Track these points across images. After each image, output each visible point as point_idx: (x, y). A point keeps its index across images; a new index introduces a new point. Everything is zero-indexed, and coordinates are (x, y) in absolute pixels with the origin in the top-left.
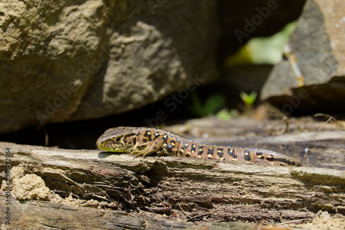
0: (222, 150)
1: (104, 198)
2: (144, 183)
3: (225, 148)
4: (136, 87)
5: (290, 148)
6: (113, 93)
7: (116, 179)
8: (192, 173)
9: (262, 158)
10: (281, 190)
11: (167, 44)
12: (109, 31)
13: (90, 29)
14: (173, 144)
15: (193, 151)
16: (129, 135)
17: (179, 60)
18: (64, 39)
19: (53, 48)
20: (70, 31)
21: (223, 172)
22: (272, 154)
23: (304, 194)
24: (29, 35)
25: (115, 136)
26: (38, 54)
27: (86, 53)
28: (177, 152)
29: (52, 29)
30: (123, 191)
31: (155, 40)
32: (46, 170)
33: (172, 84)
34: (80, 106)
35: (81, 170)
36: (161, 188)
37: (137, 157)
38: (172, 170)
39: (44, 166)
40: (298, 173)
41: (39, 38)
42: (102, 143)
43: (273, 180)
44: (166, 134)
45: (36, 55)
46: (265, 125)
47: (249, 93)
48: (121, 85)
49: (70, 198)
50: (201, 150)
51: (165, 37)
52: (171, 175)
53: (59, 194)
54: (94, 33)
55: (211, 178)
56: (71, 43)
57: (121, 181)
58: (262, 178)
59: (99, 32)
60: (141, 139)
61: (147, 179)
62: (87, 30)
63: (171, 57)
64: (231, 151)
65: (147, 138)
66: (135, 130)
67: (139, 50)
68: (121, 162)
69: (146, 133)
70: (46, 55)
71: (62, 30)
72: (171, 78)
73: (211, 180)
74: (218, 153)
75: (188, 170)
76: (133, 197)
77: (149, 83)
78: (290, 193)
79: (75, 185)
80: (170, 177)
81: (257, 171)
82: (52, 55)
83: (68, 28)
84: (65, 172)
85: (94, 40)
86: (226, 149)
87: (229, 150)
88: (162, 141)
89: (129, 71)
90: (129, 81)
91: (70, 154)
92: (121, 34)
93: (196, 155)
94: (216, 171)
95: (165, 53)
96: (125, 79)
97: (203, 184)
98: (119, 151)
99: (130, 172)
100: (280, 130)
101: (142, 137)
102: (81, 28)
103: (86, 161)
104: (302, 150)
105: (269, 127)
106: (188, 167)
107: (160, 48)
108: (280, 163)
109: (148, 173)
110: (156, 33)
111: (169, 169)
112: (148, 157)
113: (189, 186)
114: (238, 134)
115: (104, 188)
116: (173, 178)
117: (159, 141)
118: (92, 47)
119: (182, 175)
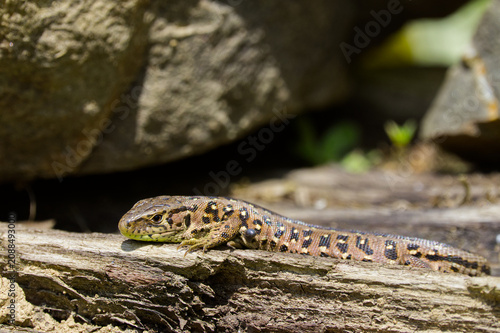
0: (345, 238)
1: (132, 323)
2: (204, 297)
3: (350, 235)
4: (198, 116)
5: (471, 234)
6: (154, 126)
7: (154, 291)
8: (290, 281)
9: (418, 255)
10: (450, 317)
11: (255, 38)
12: (149, 17)
13: (113, 13)
14: (258, 227)
15: (293, 241)
16: (177, 211)
17: (276, 66)
18: (65, 30)
19: (47, 47)
20: (77, 16)
21: (347, 281)
22: (436, 247)
23: (490, 325)
24: (3, 24)
25: (151, 212)
26: (19, 57)
27: (106, 55)
28: (265, 242)
29: (45, 13)
30: (165, 311)
31: (232, 32)
32: (27, 270)
33: (262, 109)
34: (95, 149)
35: (90, 272)
36: (234, 306)
37: (192, 251)
38: (254, 275)
39: (25, 262)
40: (481, 289)
41: (21, 29)
42: (129, 225)
43: (436, 299)
44: (245, 209)
45: (15, 60)
46: (427, 187)
47: (401, 123)
48: (169, 112)
49: (71, 321)
50: (307, 238)
51: (251, 26)
52: (252, 283)
53: (50, 313)
54: (122, 20)
55: (324, 292)
56: (78, 37)
57: (162, 294)
58: (416, 294)
59: (131, 19)
60: (200, 218)
61: (210, 291)
62: (108, 16)
63: (261, 62)
64: (362, 242)
65: (210, 216)
66: (189, 202)
67: (202, 49)
68: (162, 259)
69: (209, 205)
70: (34, 60)
71: (62, 15)
72: (260, 99)
73: (325, 294)
74: (339, 245)
75: (284, 276)
76: (183, 322)
77: (221, 109)
78: (466, 322)
79: (79, 298)
80: (250, 288)
81: (407, 281)
82: (45, 59)
83: (74, 12)
84: (62, 275)
85: (121, 32)
86: (352, 238)
87: (359, 238)
88: (238, 222)
89: (185, 88)
90: (184, 106)
91: (71, 241)
92: (170, 20)
93: (298, 246)
94: (333, 278)
95: (250, 54)
96: (176, 102)
97: (310, 301)
98: (161, 240)
99: (178, 278)
100: (454, 197)
101: (201, 213)
102: (98, 12)
103: (101, 255)
104: (491, 238)
105: (435, 191)
106: (283, 271)
107: (242, 47)
108: (450, 264)
109: (211, 280)
110: (235, 20)
111: (250, 272)
112: (213, 252)
113: (285, 303)
114: (378, 203)
115: (131, 305)
116: (256, 290)
117: (232, 223)
118: (118, 46)
119: (273, 284)
